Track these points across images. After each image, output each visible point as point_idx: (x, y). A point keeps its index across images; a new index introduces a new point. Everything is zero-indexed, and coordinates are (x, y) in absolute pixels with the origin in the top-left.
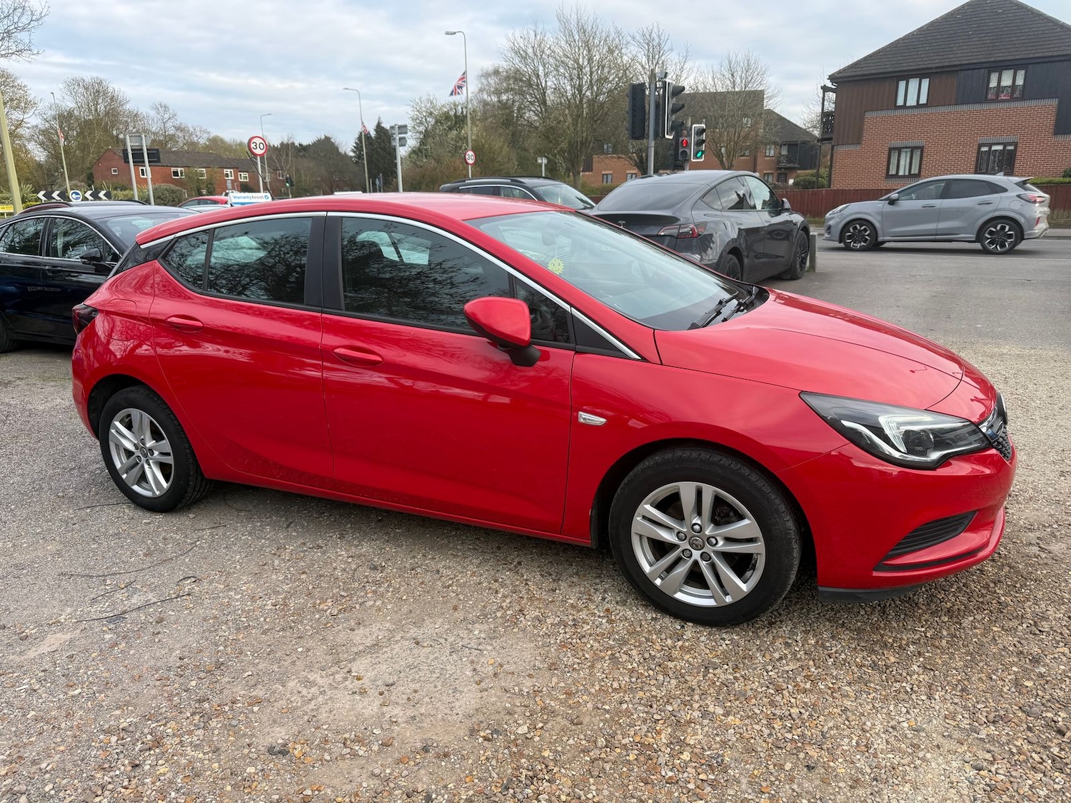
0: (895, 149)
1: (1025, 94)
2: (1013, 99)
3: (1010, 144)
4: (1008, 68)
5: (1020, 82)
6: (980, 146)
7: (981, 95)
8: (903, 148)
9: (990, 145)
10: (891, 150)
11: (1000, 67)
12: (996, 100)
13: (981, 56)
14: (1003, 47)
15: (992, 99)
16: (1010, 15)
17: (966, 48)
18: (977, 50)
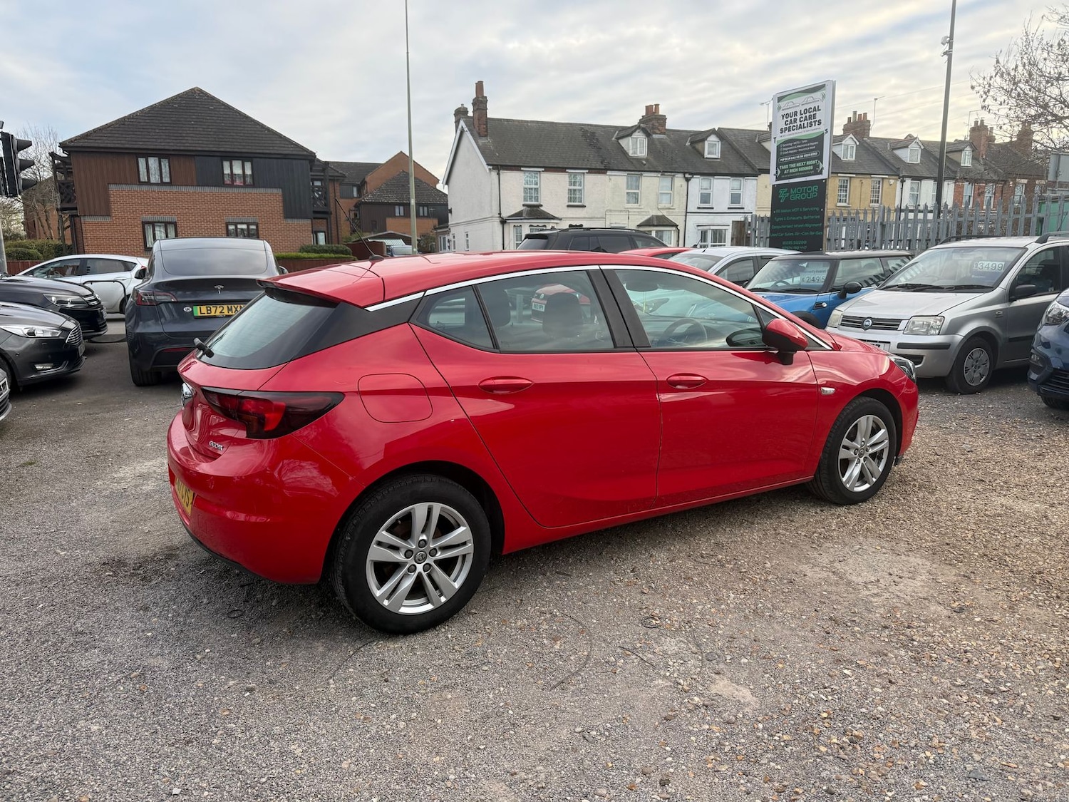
0: (149, 223)
1: (256, 181)
2: (245, 186)
3: (252, 224)
4: (237, 158)
5: (248, 172)
6: (227, 224)
7: (218, 180)
8: (156, 222)
9: (236, 224)
10: (144, 223)
11: (231, 157)
12: (232, 185)
13: (211, 146)
14: (226, 140)
15: (228, 185)
16: (222, 113)
17: (194, 135)
18: (206, 139)
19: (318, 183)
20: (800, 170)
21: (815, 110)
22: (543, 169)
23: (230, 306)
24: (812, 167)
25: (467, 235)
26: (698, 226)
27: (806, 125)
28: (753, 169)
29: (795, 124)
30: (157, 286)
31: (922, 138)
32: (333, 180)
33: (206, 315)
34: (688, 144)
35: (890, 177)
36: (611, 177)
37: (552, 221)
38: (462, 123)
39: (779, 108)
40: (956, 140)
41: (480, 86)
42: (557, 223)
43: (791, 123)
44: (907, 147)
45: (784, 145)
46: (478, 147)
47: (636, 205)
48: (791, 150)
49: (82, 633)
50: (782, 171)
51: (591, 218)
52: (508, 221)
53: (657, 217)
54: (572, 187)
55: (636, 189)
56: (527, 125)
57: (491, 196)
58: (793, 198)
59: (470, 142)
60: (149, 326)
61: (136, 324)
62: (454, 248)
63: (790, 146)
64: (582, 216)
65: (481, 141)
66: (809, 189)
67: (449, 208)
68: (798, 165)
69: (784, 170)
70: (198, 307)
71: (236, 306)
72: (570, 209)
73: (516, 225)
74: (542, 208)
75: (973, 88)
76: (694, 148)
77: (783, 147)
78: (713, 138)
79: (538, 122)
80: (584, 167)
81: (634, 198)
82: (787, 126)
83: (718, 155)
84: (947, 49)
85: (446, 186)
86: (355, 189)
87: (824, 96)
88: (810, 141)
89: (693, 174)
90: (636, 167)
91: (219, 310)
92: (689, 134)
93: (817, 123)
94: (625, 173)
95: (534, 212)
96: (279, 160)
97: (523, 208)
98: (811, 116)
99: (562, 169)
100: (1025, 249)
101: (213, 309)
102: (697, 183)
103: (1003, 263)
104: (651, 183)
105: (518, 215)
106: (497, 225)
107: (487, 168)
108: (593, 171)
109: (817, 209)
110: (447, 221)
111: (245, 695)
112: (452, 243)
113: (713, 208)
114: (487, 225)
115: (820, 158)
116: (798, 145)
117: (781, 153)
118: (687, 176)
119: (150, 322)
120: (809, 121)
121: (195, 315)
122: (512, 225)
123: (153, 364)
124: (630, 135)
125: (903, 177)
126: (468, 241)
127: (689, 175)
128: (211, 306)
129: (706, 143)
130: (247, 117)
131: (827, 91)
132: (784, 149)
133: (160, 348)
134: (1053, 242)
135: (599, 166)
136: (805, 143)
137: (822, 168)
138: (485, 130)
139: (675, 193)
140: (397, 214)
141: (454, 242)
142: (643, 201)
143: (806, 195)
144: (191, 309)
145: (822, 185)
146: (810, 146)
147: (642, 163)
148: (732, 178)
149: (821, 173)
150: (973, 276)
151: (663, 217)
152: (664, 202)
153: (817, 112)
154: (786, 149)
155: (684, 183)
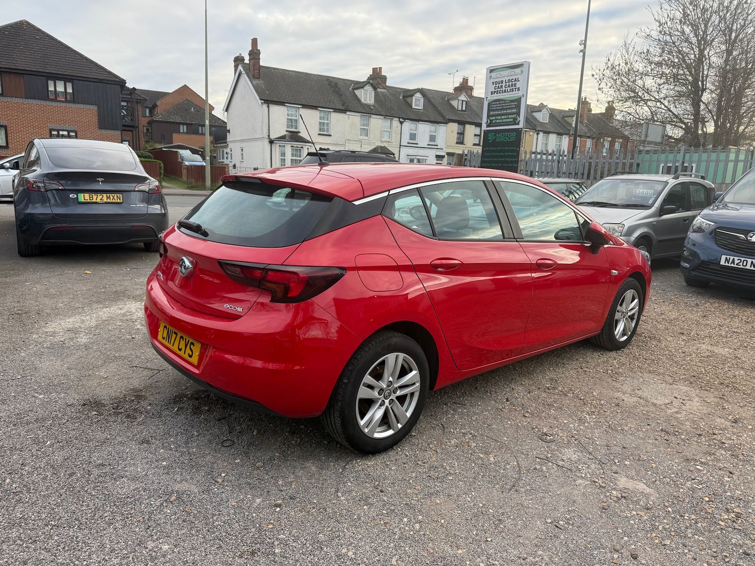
1: (74, 99)
2: (66, 101)
3: (72, 131)
4: (60, 79)
5: (70, 90)
6: (51, 130)
7: (44, 95)
9: (58, 131)
11: (56, 78)
12: (55, 100)
13: (38, 67)
14: (51, 64)
15: (52, 99)
16: (46, 42)
17: (23, 58)
18: (33, 62)
19: (124, 104)
20: (504, 121)
21: (515, 80)
22: (301, 106)
23: (108, 195)
24: (512, 120)
25: (242, 150)
26: (408, 155)
27: (509, 91)
28: (444, 118)
29: (502, 89)
30: (48, 176)
31: (551, 106)
32: (138, 102)
33: (89, 201)
34: (401, 97)
35: (531, 131)
36: (349, 116)
37: (308, 144)
38: (240, 68)
39: (491, 77)
40: (569, 109)
41: (254, 42)
42: (311, 146)
43: (498, 88)
44: (541, 111)
45: (493, 103)
46: (253, 86)
47: (366, 138)
48: (498, 107)
49: (102, 465)
50: (491, 121)
51: (335, 144)
52: (275, 142)
53: (381, 147)
54: (322, 121)
55: (366, 126)
56: (289, 74)
57: (262, 122)
58: (498, 140)
59: (246, 80)
60: (37, 208)
61: (27, 206)
62: (231, 159)
63: (497, 104)
64: (328, 142)
65: (255, 82)
66: (510, 135)
67: (228, 129)
68: (503, 117)
69: (492, 120)
70: (82, 194)
71: (113, 195)
72: (320, 136)
73: (281, 145)
74: (300, 134)
75: (593, 75)
76: (405, 100)
77: (492, 104)
78: (418, 95)
79: (296, 72)
80: (330, 107)
81: (365, 132)
82: (496, 90)
83: (421, 107)
84: (583, 48)
85: (226, 113)
86: (147, 111)
87: (522, 72)
88: (511, 101)
89: (405, 119)
90: (366, 111)
91: (100, 197)
92: (402, 91)
93: (517, 90)
94: (359, 114)
95: (294, 137)
96: (96, 83)
97: (286, 133)
98: (513, 85)
99: (315, 108)
100: (667, 183)
101: (95, 197)
102: (407, 125)
103: (653, 191)
104: (377, 123)
105: (282, 138)
106: (266, 143)
107: (260, 102)
108: (337, 110)
109: (515, 149)
110: (226, 138)
111: (277, 510)
112: (229, 155)
113: (418, 144)
114: (259, 143)
115: (518, 114)
116: (503, 103)
117: (491, 109)
118: (401, 120)
119: (38, 205)
120: (511, 88)
121: (80, 200)
122: (278, 145)
123: (43, 238)
124: (363, 87)
125: (538, 131)
126: (242, 154)
127: (402, 119)
128: (93, 194)
129: (414, 98)
130: (69, 48)
131: (525, 68)
132: (493, 106)
133: (48, 227)
134: (682, 179)
135: (341, 107)
136: (508, 103)
137: (519, 121)
138: (258, 74)
139: (393, 131)
140: (182, 131)
141: (231, 154)
142: (371, 135)
143: (507, 139)
144: (76, 196)
145: (518, 132)
146: (511, 105)
147: (371, 108)
148: (430, 124)
149: (518, 124)
150: (633, 199)
151: (385, 147)
152: (385, 137)
153: (517, 82)
154: (495, 106)
155: (399, 125)
